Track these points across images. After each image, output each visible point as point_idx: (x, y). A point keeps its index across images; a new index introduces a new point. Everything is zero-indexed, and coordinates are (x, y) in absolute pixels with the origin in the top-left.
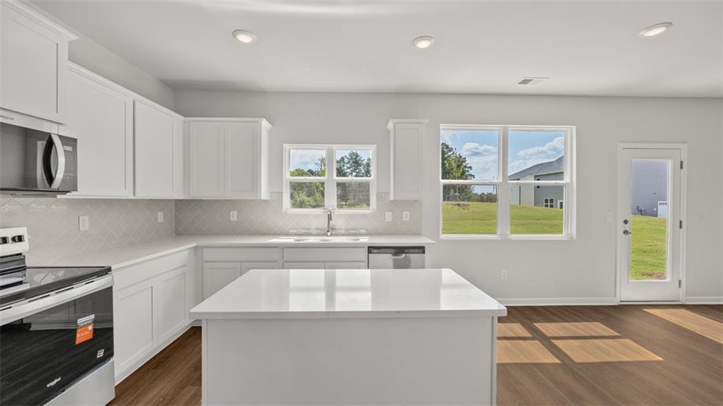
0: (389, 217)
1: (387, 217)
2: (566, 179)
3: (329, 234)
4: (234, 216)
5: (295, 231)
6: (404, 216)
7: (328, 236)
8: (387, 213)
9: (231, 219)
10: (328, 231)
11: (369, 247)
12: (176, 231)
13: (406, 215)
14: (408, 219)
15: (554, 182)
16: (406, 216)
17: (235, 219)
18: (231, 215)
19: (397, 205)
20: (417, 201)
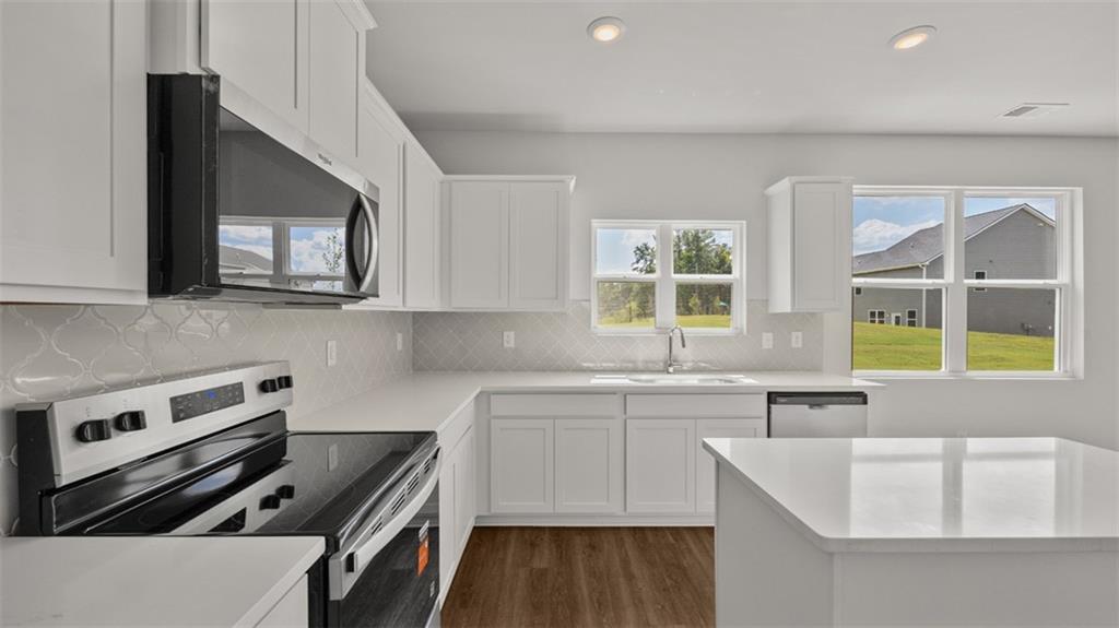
0: (767, 340)
1: (764, 341)
2: (1063, 278)
3: (671, 369)
4: (510, 339)
5: (612, 365)
6: (794, 340)
7: (669, 373)
8: (764, 334)
9: (506, 345)
10: (670, 365)
11: (769, 394)
12: (414, 364)
13: (797, 338)
14: (800, 345)
15: (1041, 282)
16: (797, 340)
17: (512, 344)
18: (505, 338)
19: (782, 323)
20: (813, 314)
